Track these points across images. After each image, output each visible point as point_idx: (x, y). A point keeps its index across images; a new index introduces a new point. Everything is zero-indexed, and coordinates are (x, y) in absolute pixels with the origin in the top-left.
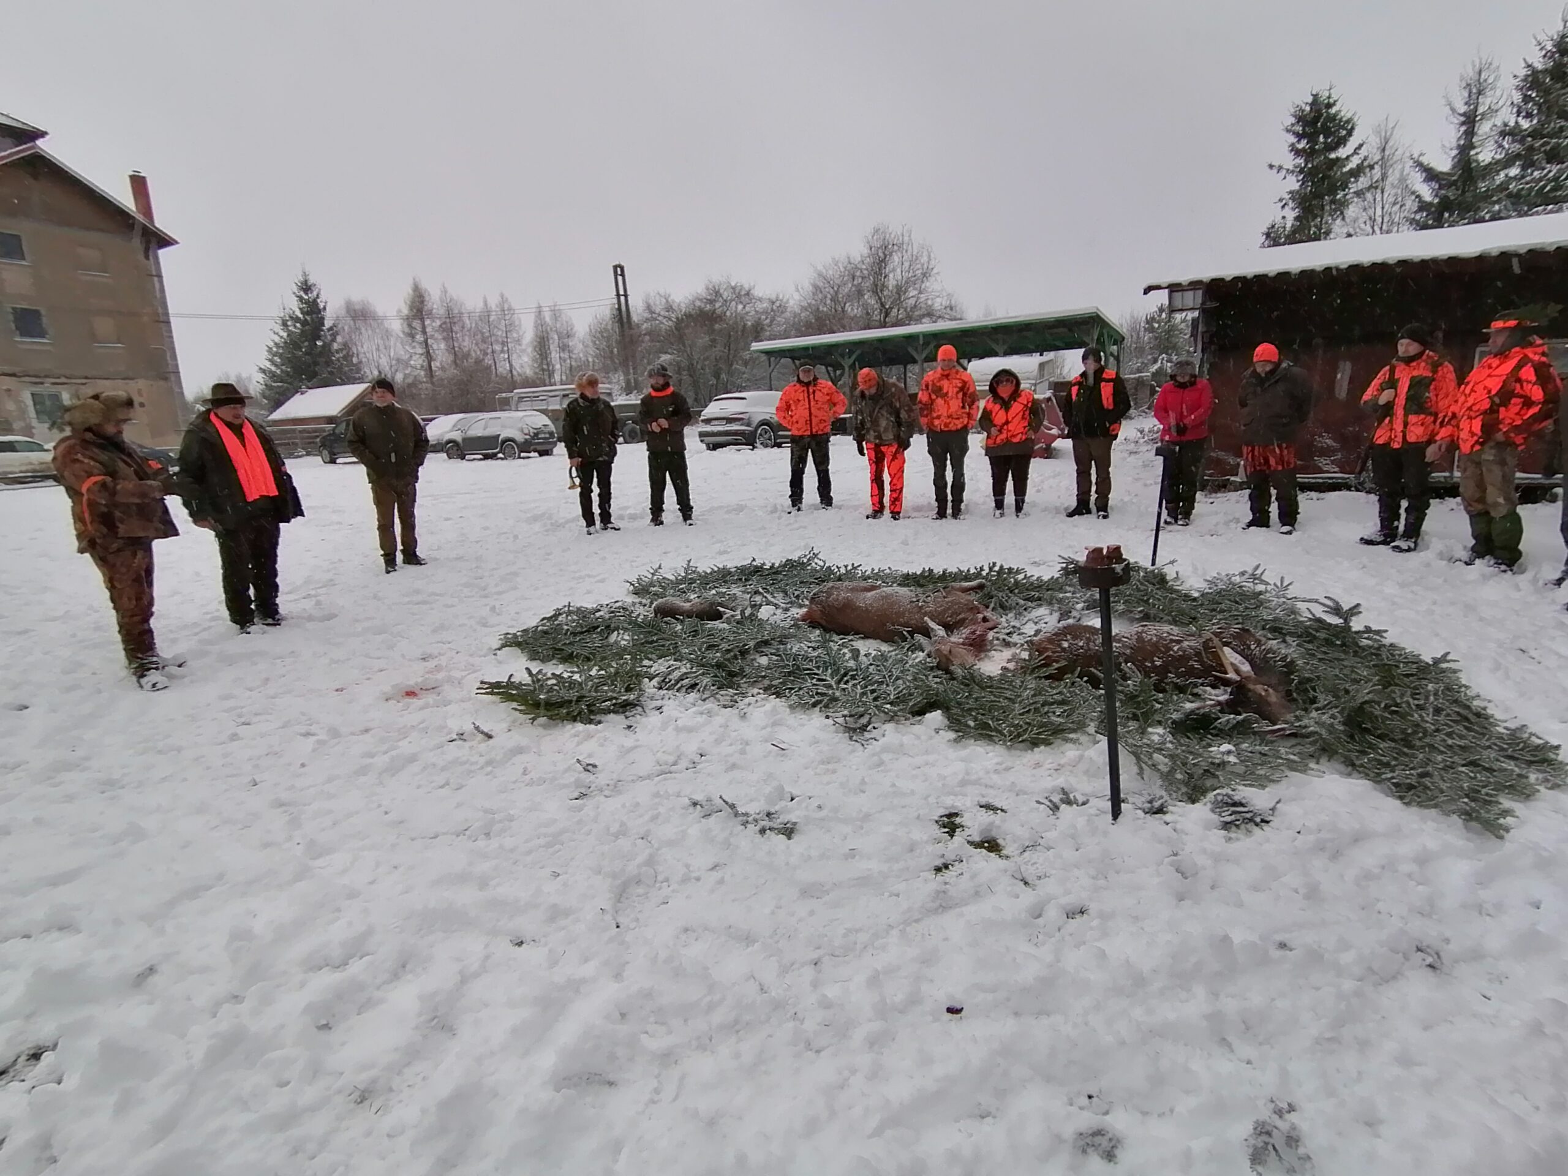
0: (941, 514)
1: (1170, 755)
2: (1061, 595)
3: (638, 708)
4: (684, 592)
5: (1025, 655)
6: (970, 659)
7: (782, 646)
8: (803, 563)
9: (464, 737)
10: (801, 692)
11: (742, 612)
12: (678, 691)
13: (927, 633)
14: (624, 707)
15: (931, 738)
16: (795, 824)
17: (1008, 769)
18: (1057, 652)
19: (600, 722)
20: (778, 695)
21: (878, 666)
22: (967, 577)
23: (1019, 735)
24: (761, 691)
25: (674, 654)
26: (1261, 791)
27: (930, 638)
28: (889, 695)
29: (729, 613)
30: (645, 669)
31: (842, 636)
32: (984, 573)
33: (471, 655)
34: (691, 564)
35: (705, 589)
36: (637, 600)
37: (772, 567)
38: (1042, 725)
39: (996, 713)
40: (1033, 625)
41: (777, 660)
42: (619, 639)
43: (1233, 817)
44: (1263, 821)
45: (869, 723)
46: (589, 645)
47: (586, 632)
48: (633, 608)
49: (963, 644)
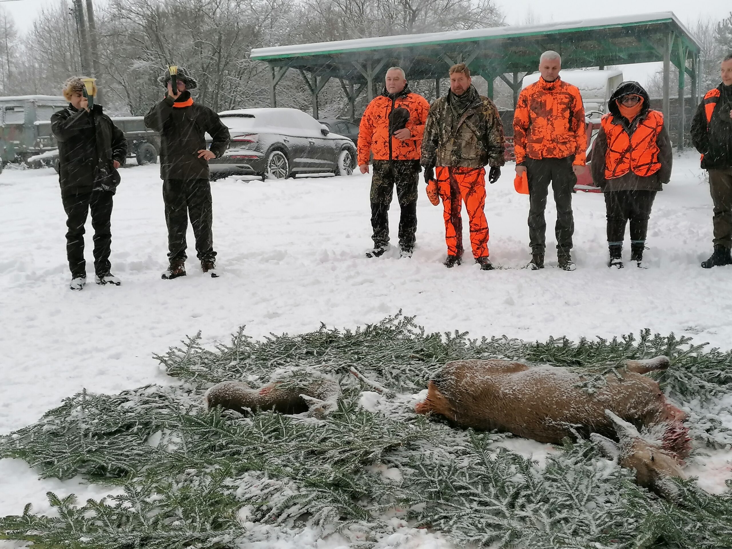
4: (238, 371)
7: (413, 453)
10: (462, 524)
12: (285, 524)
21: (556, 480)
24: (404, 522)
25: (262, 466)
32: (635, 344)
36: (176, 383)
37: (349, 336)
41: (414, 475)
42: (166, 442)
46: (124, 452)
47: (116, 432)
48: (173, 396)
49: (664, 448)
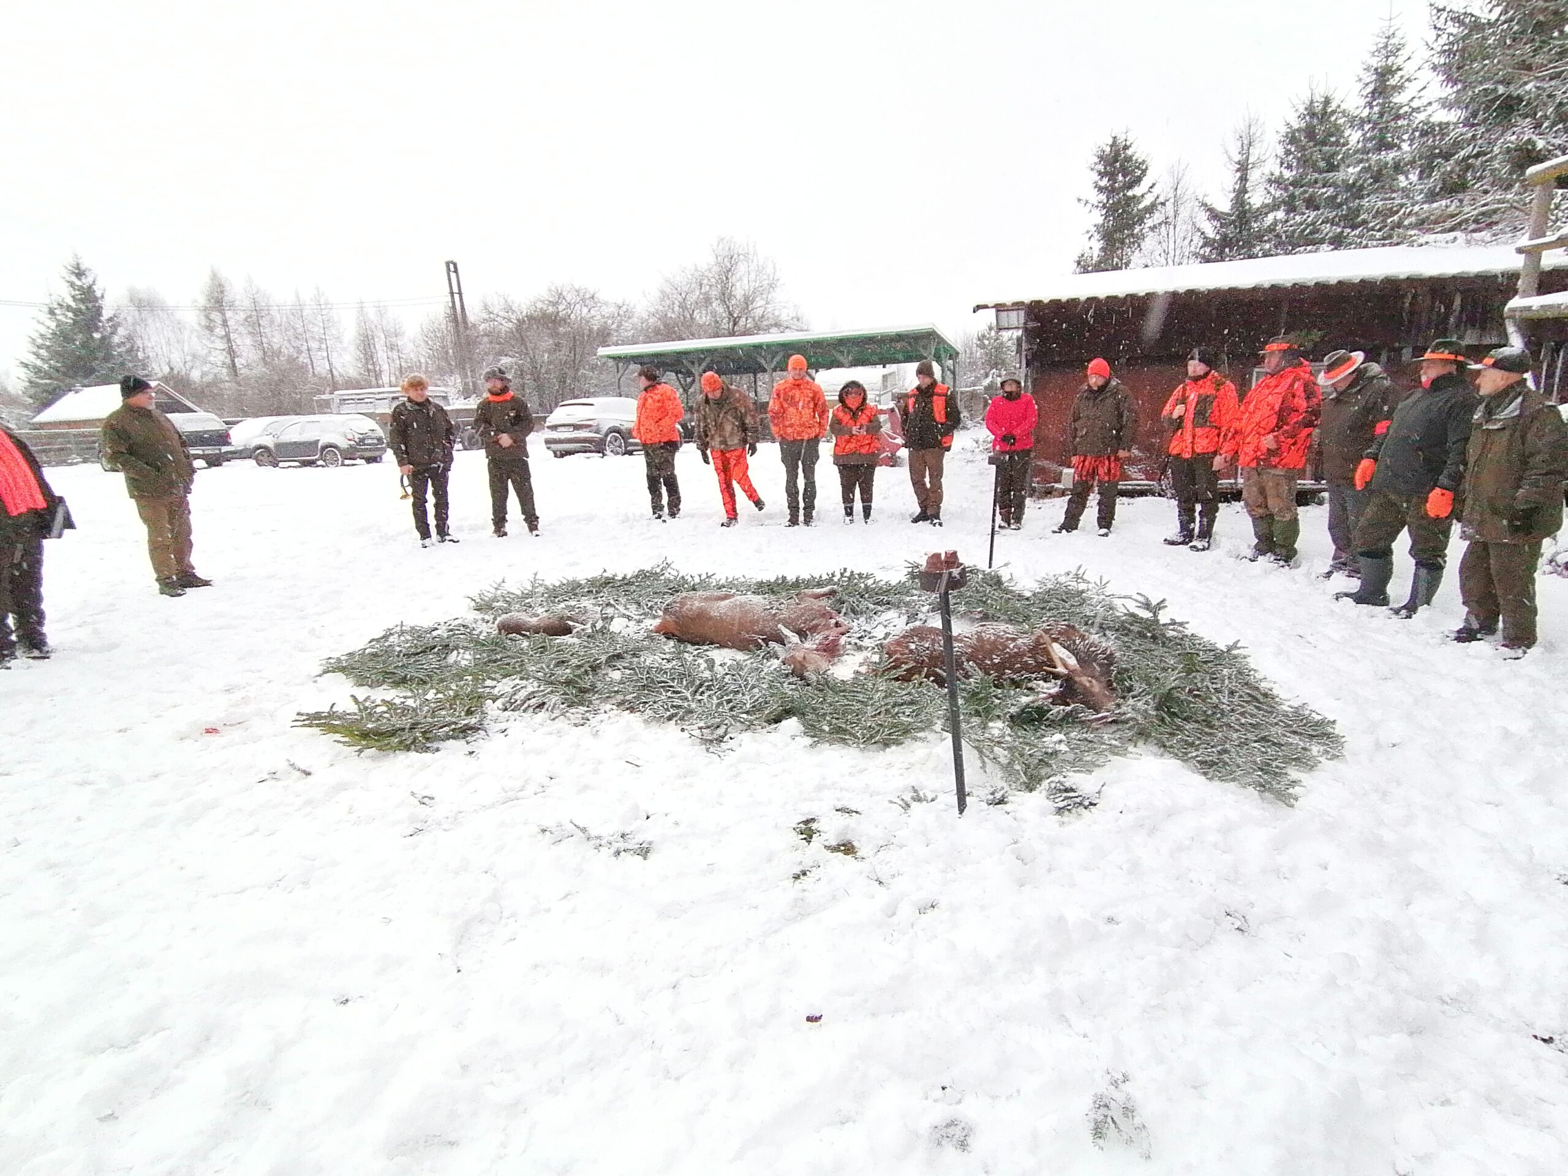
0: (794, 521)
1: (1008, 748)
2: (908, 599)
3: (480, 731)
4: (530, 607)
5: (876, 658)
6: (824, 665)
7: (635, 659)
8: (656, 573)
9: (276, 776)
10: (656, 706)
11: (594, 626)
12: (524, 711)
13: (781, 641)
14: (464, 732)
15: (787, 745)
16: (650, 843)
17: (861, 771)
18: (905, 654)
19: (438, 750)
20: (632, 710)
21: (733, 675)
22: (819, 584)
23: (872, 737)
24: (614, 707)
25: (520, 672)
26: (1089, 776)
27: (785, 645)
28: (745, 704)
29: (579, 627)
30: (488, 690)
31: (697, 647)
32: (836, 579)
33: (286, 684)
34: (537, 577)
35: (553, 602)
36: (479, 616)
37: (624, 578)
38: (894, 726)
39: (849, 717)
40: (883, 628)
41: (630, 675)
42: (459, 659)
43: (1065, 803)
44: (1091, 804)
45: (726, 733)
46: (424, 666)
47: (421, 652)
48: (474, 626)
49: (817, 650)
